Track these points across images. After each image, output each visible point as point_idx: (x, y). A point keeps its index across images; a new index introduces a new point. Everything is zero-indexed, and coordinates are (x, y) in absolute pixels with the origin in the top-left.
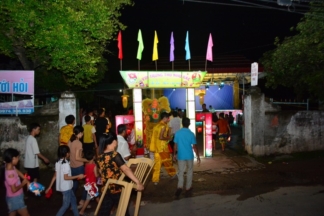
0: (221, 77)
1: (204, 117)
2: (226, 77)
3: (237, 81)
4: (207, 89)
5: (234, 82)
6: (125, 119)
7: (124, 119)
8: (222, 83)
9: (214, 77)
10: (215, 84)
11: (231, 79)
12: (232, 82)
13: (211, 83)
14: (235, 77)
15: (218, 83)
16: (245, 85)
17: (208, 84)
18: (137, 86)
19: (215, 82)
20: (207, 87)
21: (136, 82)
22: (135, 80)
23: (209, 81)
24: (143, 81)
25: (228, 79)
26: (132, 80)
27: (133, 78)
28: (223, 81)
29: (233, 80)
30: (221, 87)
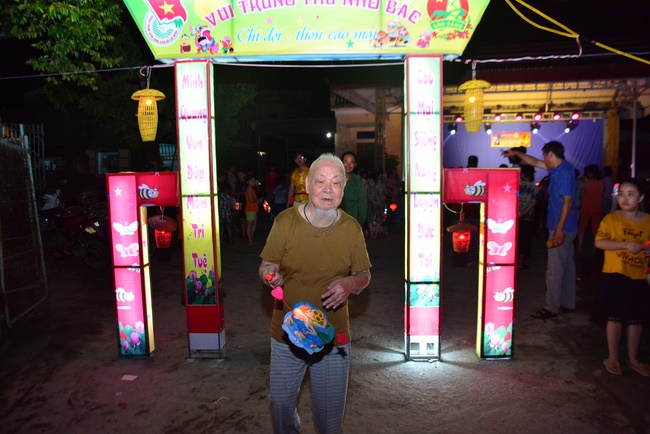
0: (572, 101)
1: (480, 184)
2: (586, 101)
3: (614, 111)
4: (535, 131)
5: (608, 113)
6: (144, 187)
7: (138, 185)
8: (575, 117)
9: (555, 102)
10: (557, 117)
11: (599, 107)
12: (601, 112)
13: (546, 117)
14: (609, 99)
15: (565, 116)
16: (638, 121)
17: (538, 118)
18: (187, 49)
19: (556, 113)
20: (535, 125)
21: (182, 31)
22: (178, 24)
23: (541, 110)
24: (211, 28)
25: (590, 107)
26: (168, 25)
27: (170, 16)
28: (575, 112)
29: (606, 107)
30: (573, 125)
